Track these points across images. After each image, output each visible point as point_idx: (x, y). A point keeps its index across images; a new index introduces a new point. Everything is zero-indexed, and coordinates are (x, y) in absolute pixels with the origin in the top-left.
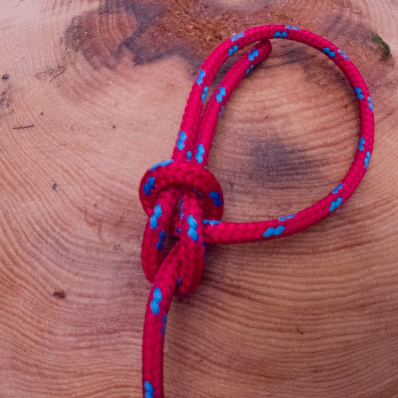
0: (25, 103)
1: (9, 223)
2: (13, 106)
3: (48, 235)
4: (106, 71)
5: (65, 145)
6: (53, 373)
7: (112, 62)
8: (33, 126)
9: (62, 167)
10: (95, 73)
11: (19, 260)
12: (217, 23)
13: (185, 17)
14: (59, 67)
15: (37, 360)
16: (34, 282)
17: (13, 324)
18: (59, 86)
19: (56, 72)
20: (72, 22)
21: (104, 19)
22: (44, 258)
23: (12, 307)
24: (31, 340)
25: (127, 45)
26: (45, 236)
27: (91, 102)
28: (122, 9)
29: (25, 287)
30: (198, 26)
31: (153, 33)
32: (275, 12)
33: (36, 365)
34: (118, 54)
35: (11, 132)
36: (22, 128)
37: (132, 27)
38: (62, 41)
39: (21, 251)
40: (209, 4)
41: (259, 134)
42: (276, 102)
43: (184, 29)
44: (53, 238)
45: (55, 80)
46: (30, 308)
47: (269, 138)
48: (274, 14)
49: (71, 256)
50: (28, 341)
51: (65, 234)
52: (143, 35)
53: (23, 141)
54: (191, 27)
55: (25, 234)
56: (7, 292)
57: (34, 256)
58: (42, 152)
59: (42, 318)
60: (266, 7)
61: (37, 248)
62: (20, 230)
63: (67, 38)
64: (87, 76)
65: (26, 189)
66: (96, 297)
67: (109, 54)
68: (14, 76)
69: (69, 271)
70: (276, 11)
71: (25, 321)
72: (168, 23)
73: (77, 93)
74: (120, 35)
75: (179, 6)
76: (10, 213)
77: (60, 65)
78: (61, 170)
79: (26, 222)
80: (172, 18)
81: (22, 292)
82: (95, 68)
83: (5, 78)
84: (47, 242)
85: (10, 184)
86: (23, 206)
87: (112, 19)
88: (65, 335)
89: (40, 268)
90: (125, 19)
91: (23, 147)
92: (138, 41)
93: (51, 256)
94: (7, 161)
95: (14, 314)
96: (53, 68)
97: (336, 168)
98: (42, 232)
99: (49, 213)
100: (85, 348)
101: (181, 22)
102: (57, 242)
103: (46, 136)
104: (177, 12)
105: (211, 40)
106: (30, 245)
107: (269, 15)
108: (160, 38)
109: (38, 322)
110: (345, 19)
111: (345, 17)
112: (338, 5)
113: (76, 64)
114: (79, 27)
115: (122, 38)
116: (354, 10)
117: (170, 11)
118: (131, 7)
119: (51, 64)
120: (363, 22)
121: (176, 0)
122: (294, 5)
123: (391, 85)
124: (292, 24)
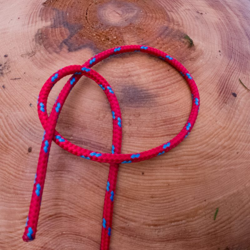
0: (16, 68)
1: (7, 121)
2: (10, 69)
4: (55, 54)
5: (35, 87)
6: (22, 192)
7: (58, 50)
8: (20, 78)
9: (34, 97)
10: (50, 55)
11: (11, 137)
12: (107, 32)
13: (92, 30)
14: (33, 52)
15: (14, 186)
16: (18, 148)
17: (4, 168)
18: (33, 61)
19: (31, 54)
20: (38, 31)
21: (54, 30)
22: (23, 137)
23: (5, 160)
24: (13, 175)
25: (65, 43)
26: (25, 127)
27: (48, 68)
28: (62, 25)
29: (12, 150)
30: (98, 34)
31: (77, 37)
32: (135, 26)
33: (13, 188)
34: (61, 47)
35: (9, 81)
36: (15, 79)
37: (67, 35)
38: (33, 40)
39: (12, 134)
40: (103, 23)
41: (126, 83)
42: (134, 69)
43: (91, 35)
45: (31, 58)
47: (130, 85)
48: (134, 27)
49: (37, 136)
50: (11, 176)
52: (72, 38)
53: (15, 85)
54: (95, 34)
55: (15, 126)
56: (3, 153)
57: (18, 135)
58: (25, 90)
59: (20, 165)
60: (131, 24)
61: (20, 132)
62: (12, 124)
63: (36, 38)
64: (46, 57)
65: (16, 106)
67: (56, 47)
68: (10, 56)
69: (35, 142)
71: (11, 166)
72: (84, 33)
73: (41, 64)
74: (61, 38)
75: (89, 24)
78: (34, 98)
79: (16, 121)
80: (86, 30)
81: (11, 153)
82: (50, 53)
83: (6, 56)
84: (25, 129)
85: (8, 104)
86: (15, 113)
87: (57, 31)
88: (30, 173)
89: (21, 141)
90: (64, 30)
92: (70, 41)
93: (27, 136)
94: (7, 94)
95: (5, 164)
96: (30, 53)
97: (163, 98)
98: (23, 125)
101: (90, 32)
102: (30, 129)
103: (27, 83)
104: (88, 27)
105: (104, 40)
106: (17, 131)
107: (132, 28)
108: (80, 39)
109: (17, 167)
110: (170, 28)
111: (170, 27)
112: (167, 21)
113: (41, 51)
114: (41, 34)
115: (62, 39)
116: (176, 24)
117: (84, 27)
118: (66, 24)
119: (29, 51)
120: (180, 29)
121: (88, 22)
122: (144, 22)
123: (193, 59)
124: (143, 32)
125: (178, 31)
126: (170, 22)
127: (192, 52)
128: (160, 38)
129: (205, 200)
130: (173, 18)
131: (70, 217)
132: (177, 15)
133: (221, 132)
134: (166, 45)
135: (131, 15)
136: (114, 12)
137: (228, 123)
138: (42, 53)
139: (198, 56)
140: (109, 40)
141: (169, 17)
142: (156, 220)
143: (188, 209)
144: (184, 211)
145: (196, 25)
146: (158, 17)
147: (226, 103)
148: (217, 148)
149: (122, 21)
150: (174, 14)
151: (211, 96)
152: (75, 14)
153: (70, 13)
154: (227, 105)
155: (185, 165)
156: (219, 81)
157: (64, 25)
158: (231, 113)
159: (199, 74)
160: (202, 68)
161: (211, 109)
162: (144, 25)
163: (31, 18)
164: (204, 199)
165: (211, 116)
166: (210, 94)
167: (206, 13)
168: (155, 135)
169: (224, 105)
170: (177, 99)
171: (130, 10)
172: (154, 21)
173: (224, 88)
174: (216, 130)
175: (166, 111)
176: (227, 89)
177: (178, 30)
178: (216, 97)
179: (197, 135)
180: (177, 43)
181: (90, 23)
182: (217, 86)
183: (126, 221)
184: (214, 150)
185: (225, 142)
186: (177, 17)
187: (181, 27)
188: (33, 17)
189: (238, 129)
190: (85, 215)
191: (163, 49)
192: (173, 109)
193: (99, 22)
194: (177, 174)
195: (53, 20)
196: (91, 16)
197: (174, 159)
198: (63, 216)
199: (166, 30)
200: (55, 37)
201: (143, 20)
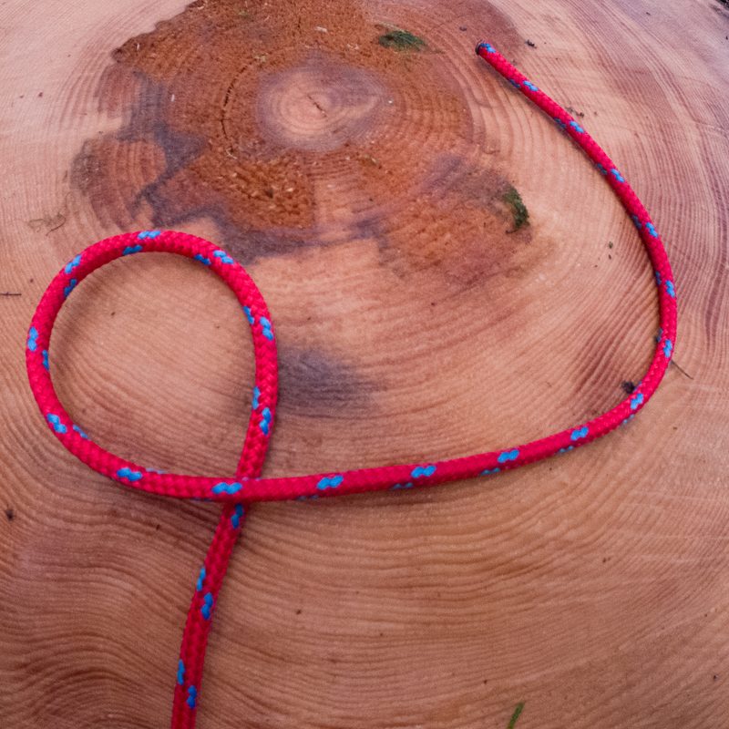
3: (25, 437)
7: (126, 218)
8: (20, 294)
10: (103, 233)
12: (270, 171)
13: (230, 158)
14: (59, 216)
18: (56, 243)
19: (55, 223)
20: (83, 148)
21: (125, 148)
22: (17, 465)
25: (148, 195)
28: (150, 136)
30: (244, 173)
31: (182, 181)
32: (358, 154)
34: (134, 208)
37: (157, 168)
38: (66, 176)
40: (266, 139)
42: (327, 296)
43: (225, 177)
44: (31, 443)
45: (52, 234)
48: (356, 157)
49: (50, 468)
51: (45, 440)
52: (170, 182)
53: (7, 313)
54: (235, 175)
60: (347, 145)
61: (10, 451)
63: (74, 171)
64: (93, 236)
66: (72, 521)
67: (123, 207)
68: (2, 218)
70: (360, 152)
72: (205, 166)
74: (141, 178)
75: (226, 138)
77: (61, 213)
80: (212, 158)
82: (104, 225)
87: (135, 152)
88: (31, 562)
89: (12, 476)
90: (151, 153)
92: (163, 191)
96: (52, 217)
97: (396, 395)
101: (222, 166)
104: (220, 149)
105: (257, 198)
107: (348, 158)
108: (191, 189)
110: (467, 163)
111: (467, 159)
112: (463, 138)
113: (80, 215)
114: (89, 157)
115: (142, 183)
116: (488, 148)
117: (211, 146)
118: (162, 130)
119: (50, 210)
120: (496, 167)
121: (223, 129)
122: (391, 140)
123: (516, 272)
124: (380, 173)
125: (491, 172)
126: (472, 142)
127: (518, 248)
128: (426, 196)
129: (485, 682)
133: (560, 501)
134: (442, 222)
135: (357, 113)
136: (307, 101)
137: (590, 476)
138: (81, 223)
139: (535, 261)
140: (271, 196)
141: (471, 126)
142: (343, 718)
143: (432, 700)
144: (420, 702)
146: (437, 124)
148: (542, 546)
149: (322, 132)
150: (493, 115)
151: (550, 390)
152: (193, 100)
153: (179, 95)
155: (435, 589)
156: (587, 344)
157: (157, 135)
158: (606, 444)
159: (526, 322)
160: (538, 302)
162: (387, 151)
163: (74, 99)
164: (483, 679)
166: (549, 386)
167: (595, 113)
170: (441, 399)
171: (356, 97)
172: (423, 138)
173: (600, 366)
174: (544, 496)
176: (607, 370)
177: (492, 170)
178: (568, 395)
179: (480, 509)
180: (478, 218)
181: (229, 133)
182: (576, 359)
183: (260, 707)
184: (530, 552)
186: (497, 126)
187: (502, 159)
188: (79, 97)
189: (619, 492)
191: (430, 233)
193: (256, 134)
194: (408, 609)
195: (129, 113)
196: (238, 109)
197: (403, 571)
198: (108, 678)
199: (453, 169)
200: (125, 173)
201: (388, 132)
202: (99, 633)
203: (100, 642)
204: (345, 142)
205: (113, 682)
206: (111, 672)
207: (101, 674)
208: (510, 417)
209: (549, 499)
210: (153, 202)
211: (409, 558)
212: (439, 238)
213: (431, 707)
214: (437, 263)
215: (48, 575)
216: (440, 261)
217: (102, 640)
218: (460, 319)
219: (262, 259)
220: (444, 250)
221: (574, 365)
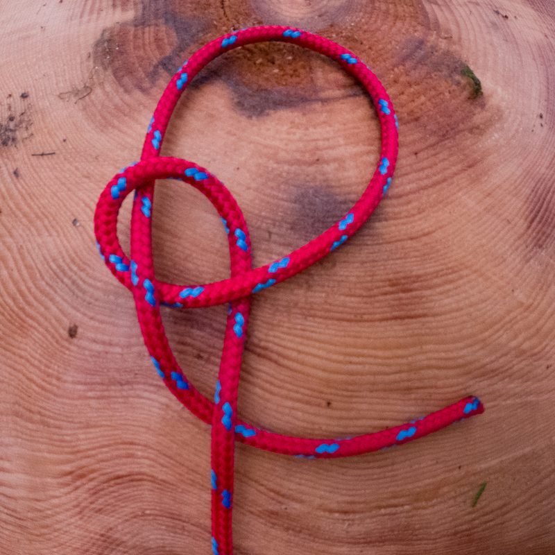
0: (46, 127)
1: (23, 259)
2: (32, 129)
3: (65, 274)
4: (138, 94)
5: (88, 178)
6: (57, 423)
7: (146, 85)
8: (54, 153)
9: (84, 202)
10: (127, 97)
11: (31, 299)
14: (86, 87)
15: (41, 407)
16: (46, 324)
17: (19, 367)
18: (84, 109)
19: (83, 93)
20: (102, 35)
21: (140, 32)
22: (58, 299)
23: (19, 348)
24: (37, 385)
25: (164, 65)
26: (61, 275)
28: (161, 21)
29: (35, 328)
32: (341, 33)
33: (39, 413)
34: (153, 76)
35: (29, 159)
36: (42, 155)
37: (171, 45)
38: (89, 57)
39: (33, 289)
40: (263, 19)
41: (308, 179)
42: (331, 143)
44: (70, 278)
45: (81, 103)
46: (39, 351)
47: (318, 183)
48: (340, 35)
49: (88, 299)
50: (33, 386)
51: (83, 275)
52: (182, 54)
53: (42, 170)
55: (40, 272)
56: (16, 333)
57: (47, 295)
58: (63, 184)
59: (51, 363)
60: (332, 26)
61: (51, 287)
62: (34, 267)
63: (96, 52)
64: (117, 100)
65: (43, 222)
66: (110, 344)
67: (143, 76)
68: (34, 95)
69: (85, 315)
70: (343, 31)
71: (32, 365)
73: (104, 118)
74: (157, 52)
75: (228, 19)
76: (24, 247)
77: (87, 85)
78: (83, 205)
79: (42, 259)
81: (33, 333)
82: (126, 91)
83: (24, 96)
84: (62, 281)
85: (25, 215)
86: (39, 241)
87: (149, 34)
88: (74, 383)
89: (54, 309)
90: (164, 34)
91: (42, 177)
92: (177, 61)
93: (66, 297)
94: (24, 192)
95: (21, 357)
96: (79, 88)
97: (395, 225)
98: (58, 271)
99: (67, 251)
100: (94, 398)
102: (74, 282)
103: (68, 166)
104: (224, 28)
105: (261, 64)
106: (43, 283)
107: (334, 35)
109: (46, 366)
110: (429, 44)
111: (428, 41)
112: (422, 25)
113: (105, 85)
114: (109, 41)
115: (158, 57)
116: (443, 34)
117: (216, 26)
118: (171, 18)
119: (77, 83)
121: (225, 13)
122: (366, 24)
123: (477, 130)
124: (363, 48)
125: (447, 53)
126: (430, 29)
127: (476, 112)
128: (401, 67)
129: (460, 467)
130: (437, 20)
131: (162, 483)
132: (447, 13)
133: (519, 318)
134: (416, 87)
135: (335, 3)
137: (540, 297)
138: (107, 91)
139: (489, 123)
140: (273, 63)
141: (427, 17)
142: (348, 503)
143: (420, 484)
144: (410, 487)
145: (491, 44)
146: (401, 13)
147: (540, 246)
148: (506, 354)
149: (310, 15)
150: (442, 10)
151: (510, 226)
154: (543, 253)
155: (426, 391)
156: (533, 191)
157: (167, 20)
158: (549, 273)
159: (489, 170)
160: (496, 155)
161: (505, 260)
162: (365, 31)
164: (458, 465)
165: (502, 278)
166: (509, 222)
167: (515, 17)
168: (366, 317)
169: (536, 252)
170: (430, 229)
172: (391, 23)
173: (542, 210)
174: (509, 312)
175: (401, 258)
176: (547, 213)
177: (448, 51)
178: (522, 231)
179: (464, 322)
180: (443, 86)
181: (230, 17)
182: (526, 202)
183: (280, 499)
184: (497, 359)
185: (524, 341)
186: (447, 19)
187: (454, 43)
190: (193, 481)
191: (408, 96)
192: (417, 254)
193: (254, 16)
194: (406, 409)
195: (140, 6)
197: (404, 376)
198: (145, 480)
199: (418, 47)
200: (142, 50)
201: (363, 18)
202: (138, 441)
203: (137, 450)
204: (330, 24)
205: (150, 483)
206: (147, 475)
207: (140, 477)
208: (482, 246)
209: (512, 315)
210: (169, 70)
211: (409, 364)
212: (416, 100)
213: (418, 490)
214: (417, 119)
215: (90, 394)
216: (419, 118)
217: (140, 447)
218: (439, 165)
219: (272, 112)
220: (421, 109)
221: (525, 207)
